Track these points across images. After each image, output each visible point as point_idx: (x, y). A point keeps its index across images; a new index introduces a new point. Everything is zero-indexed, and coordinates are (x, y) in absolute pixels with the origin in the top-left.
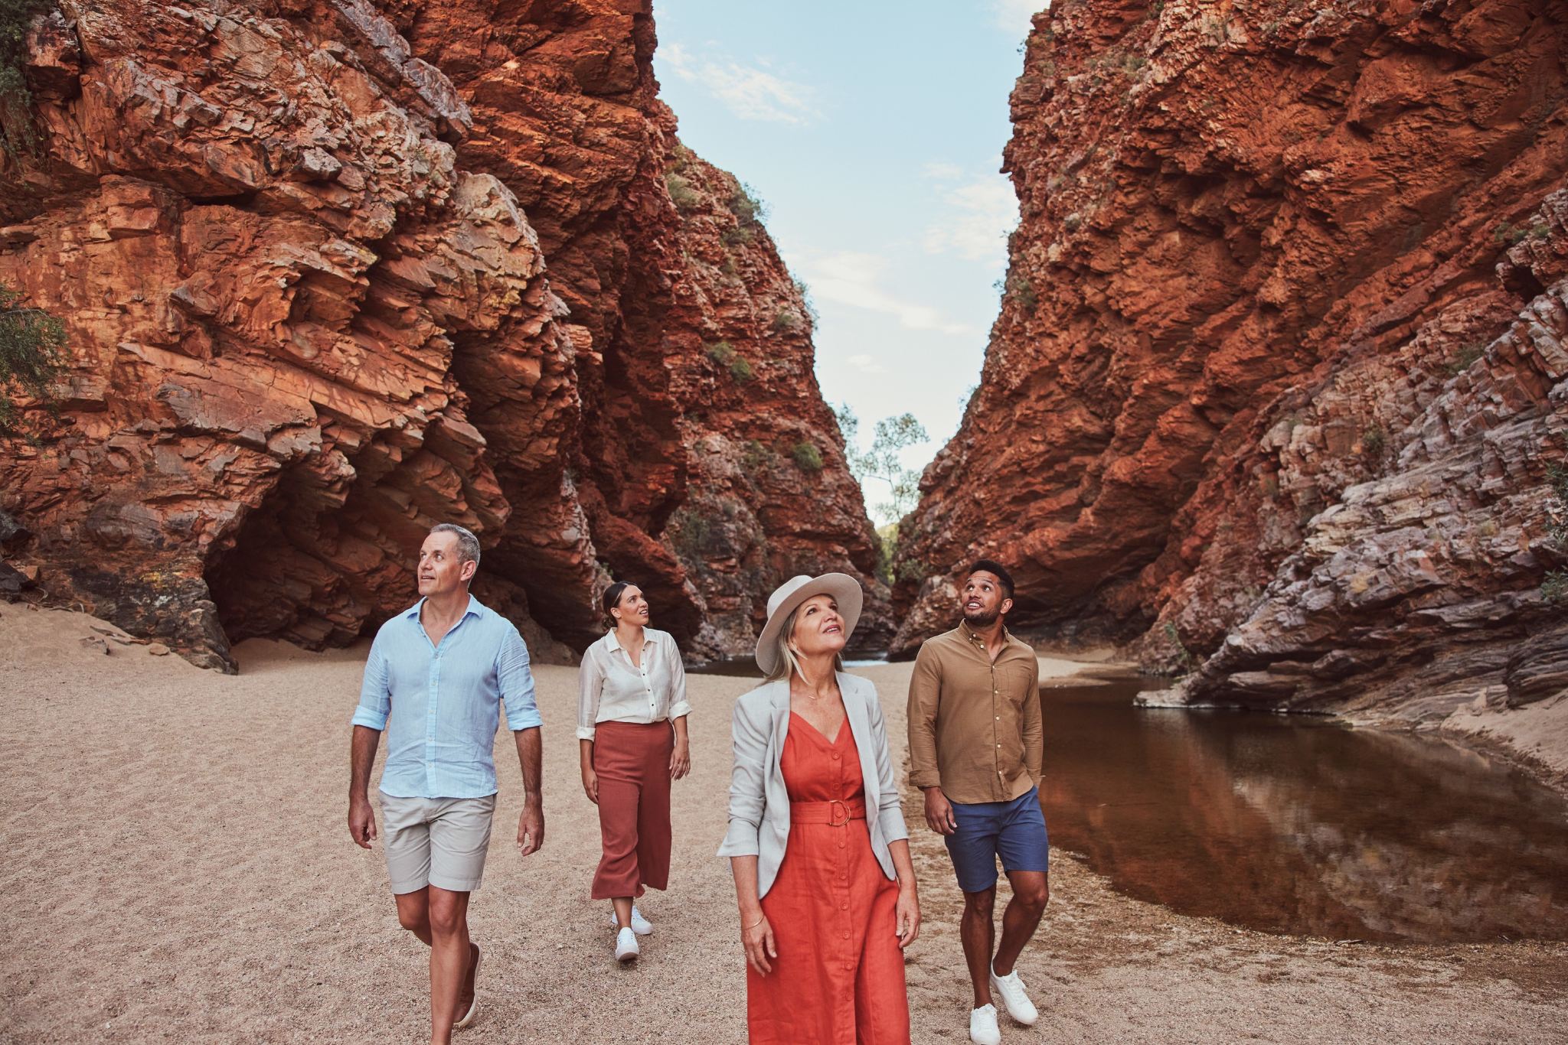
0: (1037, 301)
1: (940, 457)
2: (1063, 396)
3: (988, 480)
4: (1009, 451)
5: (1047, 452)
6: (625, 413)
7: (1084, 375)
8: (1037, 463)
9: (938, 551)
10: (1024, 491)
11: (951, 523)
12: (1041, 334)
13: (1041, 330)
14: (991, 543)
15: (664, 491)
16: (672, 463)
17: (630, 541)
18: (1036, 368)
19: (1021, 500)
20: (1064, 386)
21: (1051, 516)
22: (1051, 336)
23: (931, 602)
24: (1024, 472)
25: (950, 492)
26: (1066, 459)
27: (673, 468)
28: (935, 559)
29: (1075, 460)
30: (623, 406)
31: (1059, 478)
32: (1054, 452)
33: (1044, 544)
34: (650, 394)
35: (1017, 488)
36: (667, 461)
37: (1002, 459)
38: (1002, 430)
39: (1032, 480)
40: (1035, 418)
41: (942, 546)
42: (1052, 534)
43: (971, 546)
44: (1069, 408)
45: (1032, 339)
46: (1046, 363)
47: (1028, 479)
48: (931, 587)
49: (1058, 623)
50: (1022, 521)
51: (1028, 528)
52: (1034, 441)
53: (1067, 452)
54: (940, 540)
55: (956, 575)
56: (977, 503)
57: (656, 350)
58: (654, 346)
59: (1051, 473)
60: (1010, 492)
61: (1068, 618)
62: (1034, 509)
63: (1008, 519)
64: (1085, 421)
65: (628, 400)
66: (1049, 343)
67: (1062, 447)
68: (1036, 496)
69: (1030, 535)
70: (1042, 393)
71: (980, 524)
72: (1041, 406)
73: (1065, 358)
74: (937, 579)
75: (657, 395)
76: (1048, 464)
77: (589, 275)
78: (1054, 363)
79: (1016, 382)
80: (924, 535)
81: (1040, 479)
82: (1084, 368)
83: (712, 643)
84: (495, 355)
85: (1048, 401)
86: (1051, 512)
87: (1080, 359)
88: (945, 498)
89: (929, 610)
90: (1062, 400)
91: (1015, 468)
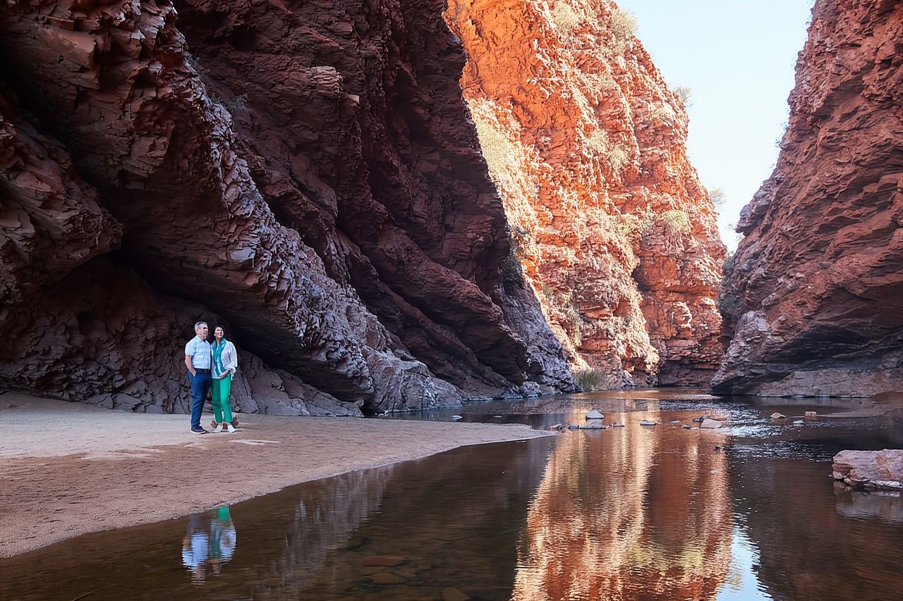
0: (838, 13)
1: (756, 198)
2: (870, 110)
3: (795, 212)
4: (815, 178)
5: (855, 172)
6: (433, 168)
7: (892, 82)
8: (843, 187)
9: (753, 287)
10: (831, 218)
11: (764, 260)
12: (842, 46)
13: (844, 40)
14: (799, 275)
15: (481, 239)
16: (489, 214)
17: (441, 282)
18: (838, 84)
19: (828, 228)
20: (870, 99)
21: (862, 242)
22: (854, 45)
23: (744, 336)
24: (830, 198)
25: (765, 230)
26: (876, 179)
27: (489, 218)
28: (750, 295)
29: (886, 179)
30: (431, 161)
31: (870, 200)
32: (862, 172)
33: (853, 271)
34: (456, 149)
35: (825, 216)
36: (483, 212)
37: (808, 188)
38: (807, 160)
39: (840, 206)
40: (840, 140)
41: (756, 281)
42: (863, 260)
43: (781, 280)
44: (876, 122)
45: (834, 54)
46: (850, 76)
47: (835, 205)
48: (745, 322)
49: (878, 355)
50: (830, 250)
51: (837, 255)
52: (840, 164)
53: (877, 171)
54: (753, 278)
55: (768, 308)
56: (784, 235)
57: (455, 106)
58: (453, 103)
59: (861, 196)
60: (818, 222)
61: (889, 350)
62: (841, 236)
63: (817, 249)
64: (894, 133)
65: (436, 156)
66: (852, 53)
67: (870, 166)
68: (844, 222)
69: (838, 263)
70: (847, 111)
71: (788, 257)
72: (846, 126)
73: (870, 66)
74: (751, 314)
75: (463, 150)
76: (857, 187)
77: (340, 18)
78: (858, 75)
79: (817, 104)
80: (742, 273)
81: (849, 204)
82: (892, 73)
83: (563, 377)
84: (39, 28)
85: (854, 119)
86: (862, 238)
87: (887, 63)
88: (761, 237)
89: (743, 344)
90: (870, 115)
91: (821, 195)
